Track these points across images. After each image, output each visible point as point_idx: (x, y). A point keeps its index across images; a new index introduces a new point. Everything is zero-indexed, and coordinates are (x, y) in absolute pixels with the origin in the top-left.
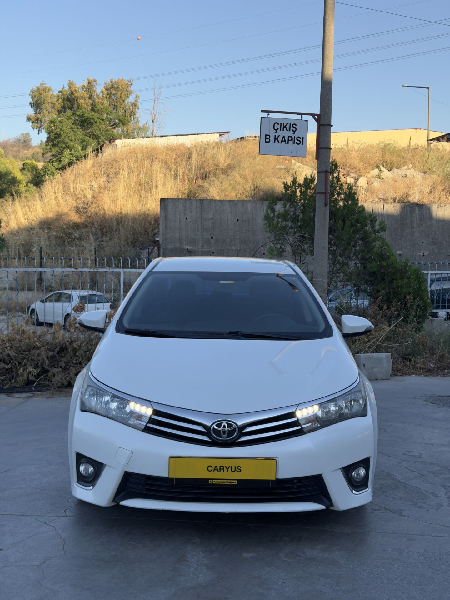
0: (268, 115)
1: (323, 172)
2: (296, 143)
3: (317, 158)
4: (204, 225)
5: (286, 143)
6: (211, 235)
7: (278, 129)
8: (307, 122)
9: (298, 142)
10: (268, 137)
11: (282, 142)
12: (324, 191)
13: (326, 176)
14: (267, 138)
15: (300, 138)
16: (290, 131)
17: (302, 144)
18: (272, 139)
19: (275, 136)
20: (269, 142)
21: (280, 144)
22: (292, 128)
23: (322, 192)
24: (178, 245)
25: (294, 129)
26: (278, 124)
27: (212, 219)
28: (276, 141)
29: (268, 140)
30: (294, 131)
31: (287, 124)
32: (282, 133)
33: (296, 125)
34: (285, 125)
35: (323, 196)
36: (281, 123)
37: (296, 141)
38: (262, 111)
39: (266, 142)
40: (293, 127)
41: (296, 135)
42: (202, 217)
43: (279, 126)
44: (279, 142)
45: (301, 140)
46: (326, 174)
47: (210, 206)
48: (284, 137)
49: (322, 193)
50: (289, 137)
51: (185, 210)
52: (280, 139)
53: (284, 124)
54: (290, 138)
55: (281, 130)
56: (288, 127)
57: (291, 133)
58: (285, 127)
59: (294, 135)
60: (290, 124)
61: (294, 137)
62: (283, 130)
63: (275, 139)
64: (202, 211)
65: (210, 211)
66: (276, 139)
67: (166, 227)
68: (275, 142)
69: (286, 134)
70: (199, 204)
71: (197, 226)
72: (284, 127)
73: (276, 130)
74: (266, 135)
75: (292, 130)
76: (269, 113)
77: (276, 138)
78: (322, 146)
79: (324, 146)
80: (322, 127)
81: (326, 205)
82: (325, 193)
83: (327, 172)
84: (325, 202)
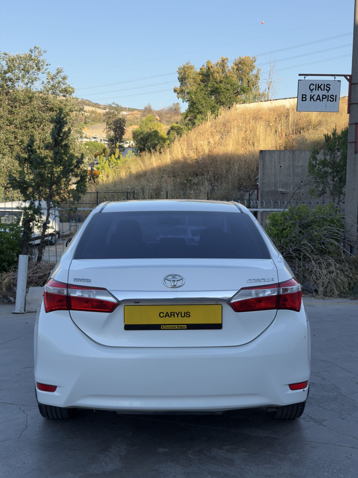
0: (305, 77)
1: (353, 124)
2: (330, 100)
3: (349, 112)
4: (295, 171)
5: (320, 101)
6: (301, 179)
7: (313, 89)
8: (340, 82)
9: (332, 100)
10: (304, 96)
11: (317, 100)
13: (356, 128)
14: (304, 98)
15: (333, 96)
16: (324, 90)
17: (336, 101)
18: (308, 98)
19: (311, 95)
20: (305, 100)
21: (315, 102)
22: (326, 87)
23: (353, 141)
24: (273, 188)
25: (328, 89)
26: (314, 85)
27: (302, 166)
28: (312, 99)
29: (304, 99)
30: (328, 91)
31: (322, 84)
32: (316, 93)
33: (330, 85)
34: (319, 86)
36: (316, 84)
37: (330, 98)
38: (300, 75)
39: (302, 100)
40: (328, 87)
41: (330, 93)
42: (293, 165)
43: (314, 87)
44: (314, 101)
45: (334, 98)
46: (356, 126)
47: (300, 156)
48: (319, 96)
50: (323, 95)
51: (280, 159)
52: (315, 98)
53: (318, 84)
54: (324, 97)
55: (316, 90)
56: (322, 87)
57: (325, 93)
58: (320, 87)
59: (328, 94)
60: (324, 85)
61: (328, 95)
62: (318, 90)
63: (311, 98)
64: (293, 160)
65: (300, 160)
66: (312, 98)
67: (263, 174)
68: (311, 101)
69: (320, 93)
70: (291, 155)
71: (289, 173)
72: (318, 88)
73: (312, 90)
74: (303, 95)
75: (326, 89)
77: (312, 96)
78: (353, 102)
79: (355, 102)
80: (353, 86)
81: (356, 152)
82: (355, 142)
83: (357, 124)
84: (355, 150)
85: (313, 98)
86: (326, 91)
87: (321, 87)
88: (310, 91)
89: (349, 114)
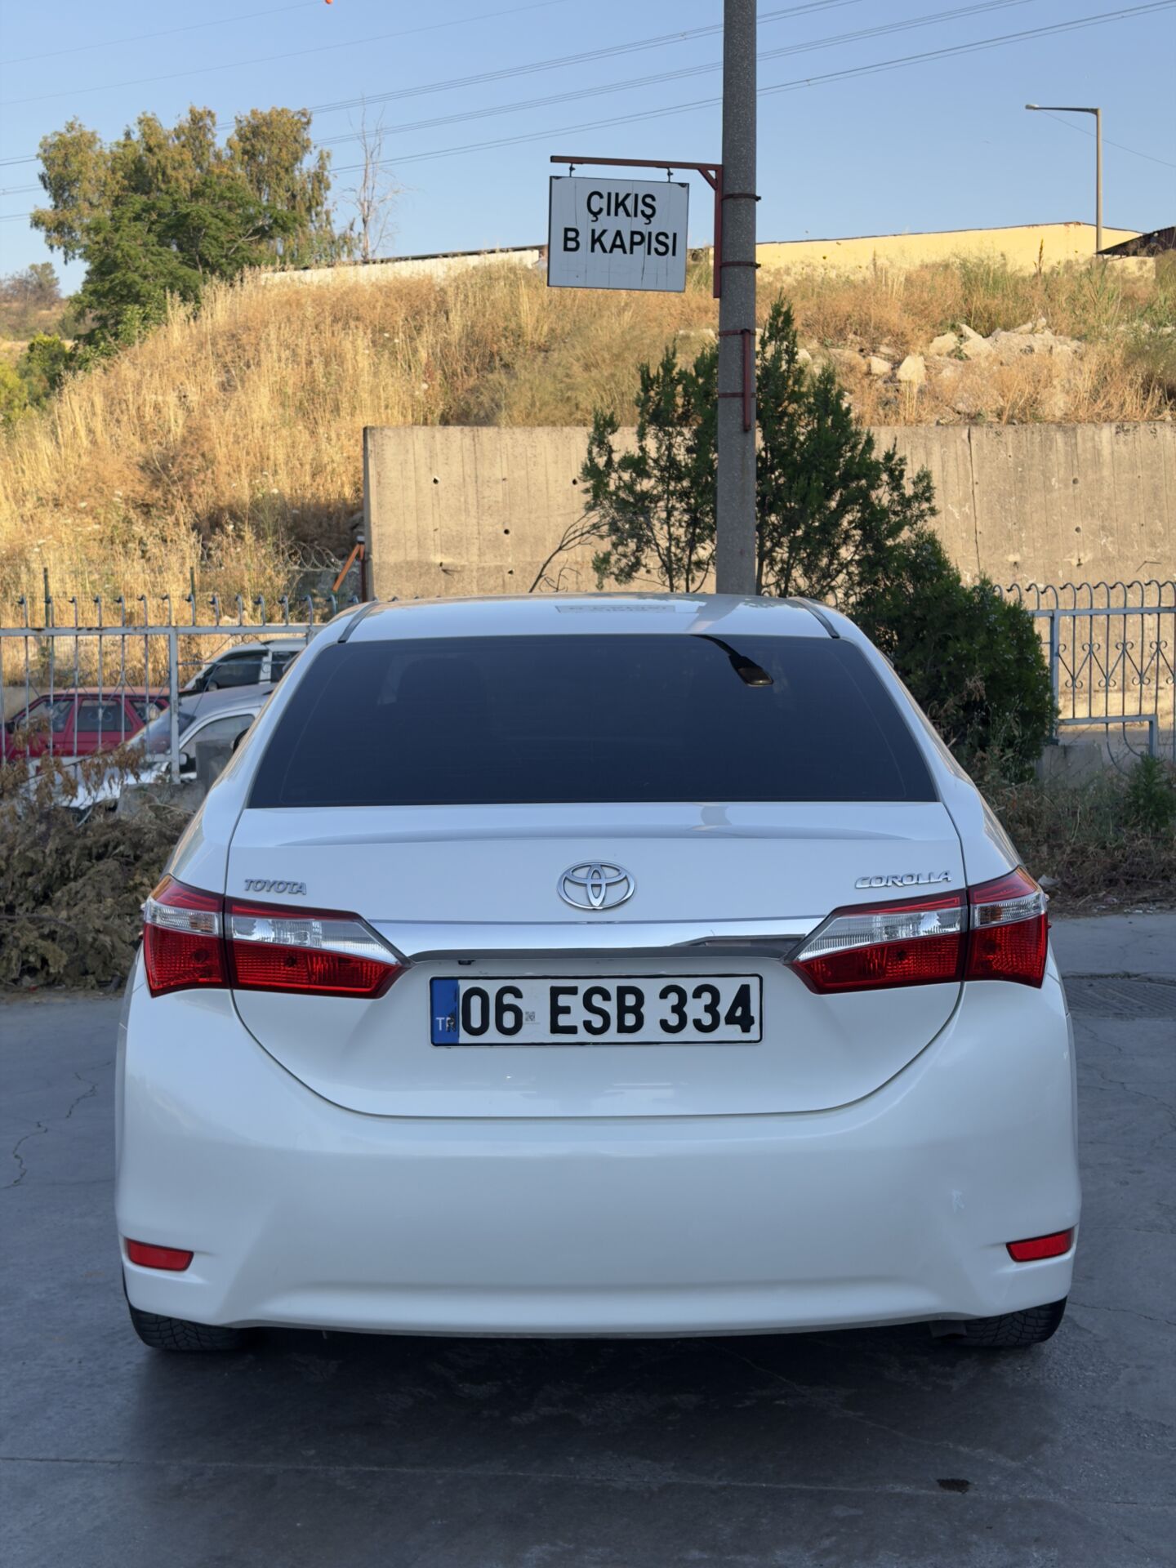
0: (572, 169)
1: (735, 333)
2: (656, 250)
3: (718, 294)
5: (625, 252)
7: (601, 210)
8: (685, 189)
9: (662, 249)
10: (571, 235)
11: (615, 250)
12: (739, 390)
13: (744, 346)
14: (570, 239)
15: (667, 236)
16: (636, 215)
17: (674, 254)
18: (585, 239)
19: (593, 231)
20: (576, 249)
21: (607, 255)
22: (641, 207)
23: (735, 391)
25: (648, 211)
26: (601, 196)
28: (597, 246)
29: (571, 244)
30: (648, 217)
31: (628, 196)
32: (613, 224)
33: (653, 199)
34: (620, 200)
35: (737, 403)
36: (609, 194)
37: (654, 244)
38: (554, 159)
39: (566, 249)
40: (647, 204)
41: (655, 227)
43: (603, 203)
44: (604, 250)
45: (670, 242)
46: (744, 339)
48: (618, 234)
49: (734, 395)
50: (633, 233)
52: (607, 240)
53: (617, 195)
54: (637, 238)
55: (609, 214)
56: (630, 203)
57: (639, 223)
58: (623, 203)
59: (650, 228)
60: (636, 196)
61: (650, 234)
62: (616, 214)
63: (594, 242)
66: (597, 239)
68: (593, 250)
69: (624, 224)
72: (617, 206)
73: (595, 214)
74: (567, 230)
75: (643, 212)
76: (574, 166)
78: (730, 259)
79: (737, 259)
80: (729, 203)
81: (747, 429)
82: (743, 395)
83: (747, 333)
84: (744, 421)
85: (599, 240)
86: (641, 219)
87: (627, 203)
88: (592, 217)
89: (718, 300)
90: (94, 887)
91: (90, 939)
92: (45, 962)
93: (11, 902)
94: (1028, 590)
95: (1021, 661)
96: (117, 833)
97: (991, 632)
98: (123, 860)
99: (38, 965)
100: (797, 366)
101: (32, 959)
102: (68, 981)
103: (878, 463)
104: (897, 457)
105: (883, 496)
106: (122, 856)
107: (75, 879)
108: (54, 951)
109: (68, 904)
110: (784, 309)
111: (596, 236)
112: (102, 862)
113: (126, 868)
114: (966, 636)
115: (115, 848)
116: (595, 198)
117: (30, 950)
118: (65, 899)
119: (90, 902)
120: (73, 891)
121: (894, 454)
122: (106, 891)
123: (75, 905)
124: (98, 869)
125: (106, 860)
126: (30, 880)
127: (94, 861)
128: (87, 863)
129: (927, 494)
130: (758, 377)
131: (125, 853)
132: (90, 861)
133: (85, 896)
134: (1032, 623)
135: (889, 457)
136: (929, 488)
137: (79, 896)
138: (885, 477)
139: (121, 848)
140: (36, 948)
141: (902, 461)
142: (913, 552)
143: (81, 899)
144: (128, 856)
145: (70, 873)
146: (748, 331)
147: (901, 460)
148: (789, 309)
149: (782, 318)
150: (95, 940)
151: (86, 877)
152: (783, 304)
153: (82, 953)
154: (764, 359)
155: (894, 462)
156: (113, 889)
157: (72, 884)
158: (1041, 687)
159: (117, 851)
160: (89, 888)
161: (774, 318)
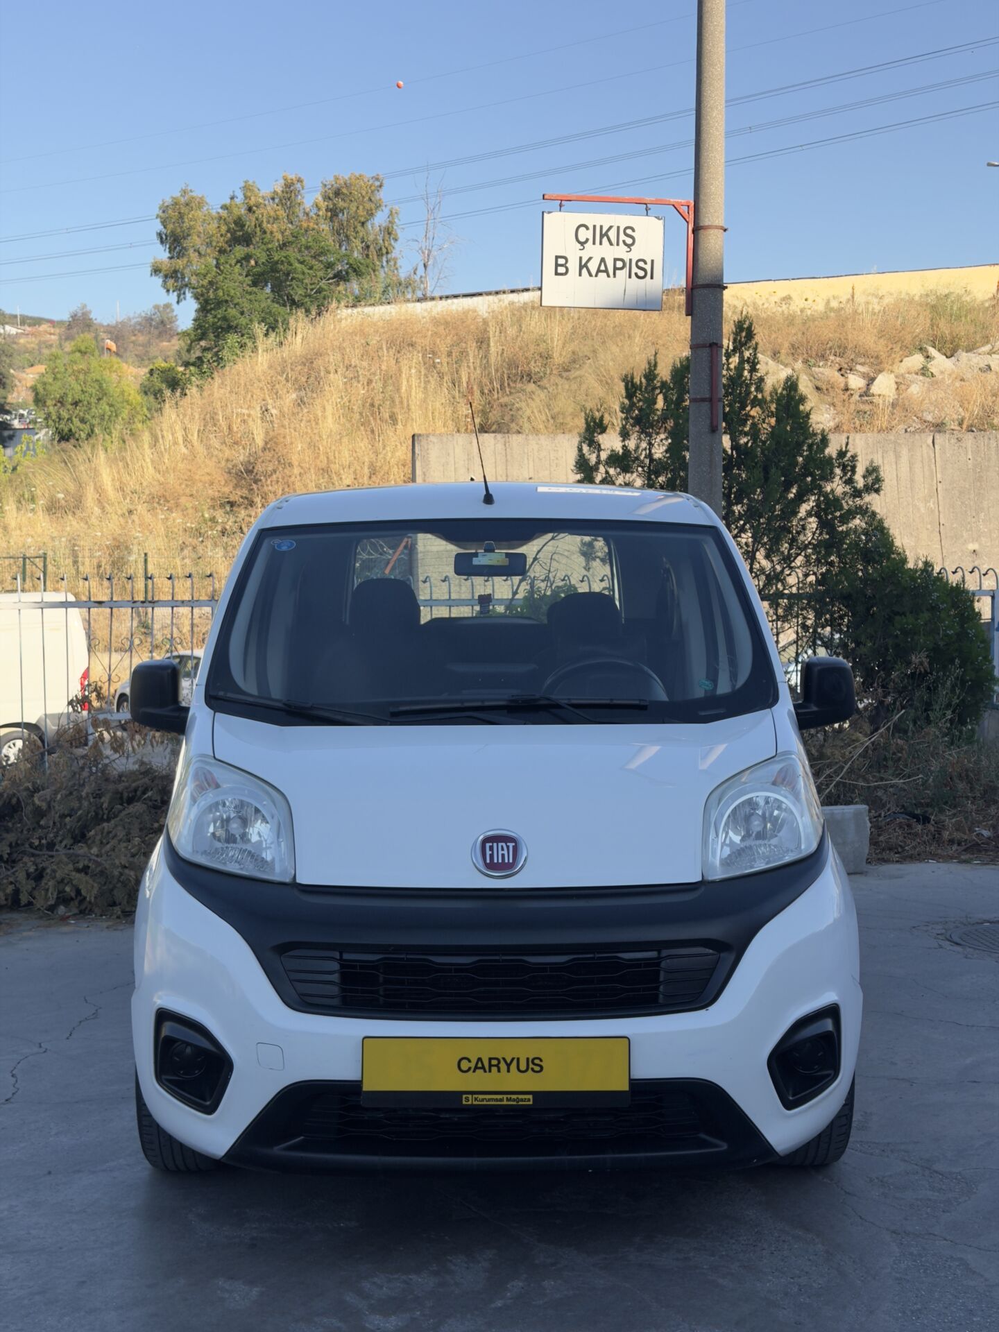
0: (561, 206)
1: (704, 346)
2: (636, 274)
3: (690, 311)
5: (608, 276)
7: (587, 240)
8: (661, 221)
9: (641, 273)
10: (561, 261)
11: (600, 274)
12: (708, 396)
13: (712, 356)
14: (560, 266)
15: (645, 263)
16: (618, 244)
17: (652, 278)
18: (573, 265)
19: (581, 258)
20: (566, 273)
21: (594, 278)
22: (622, 237)
25: (629, 241)
26: (587, 228)
28: (584, 270)
29: (562, 270)
30: (629, 246)
31: (611, 227)
32: (595, 252)
33: (633, 230)
34: (604, 232)
35: (705, 407)
36: (594, 227)
37: (634, 269)
39: (557, 274)
40: (627, 234)
41: (635, 255)
43: (589, 234)
44: (590, 275)
45: (648, 267)
46: (712, 351)
48: (603, 260)
49: (703, 400)
50: (616, 260)
52: (593, 266)
53: (601, 227)
54: (619, 264)
55: (594, 243)
57: (621, 252)
58: (606, 234)
59: (630, 255)
60: (618, 228)
61: (630, 260)
62: (601, 243)
63: (581, 268)
66: (583, 266)
68: (580, 275)
69: (610, 253)
73: (582, 244)
74: (557, 257)
75: (624, 242)
76: (564, 202)
78: (701, 282)
79: (706, 282)
80: (700, 234)
81: (714, 429)
82: (711, 400)
83: (715, 346)
84: (712, 423)
85: (586, 266)
86: (622, 247)
87: (610, 233)
88: (579, 246)
89: (690, 317)
90: (124, 828)
91: (116, 873)
92: (78, 892)
93: (52, 841)
94: (971, 572)
95: (962, 635)
96: (146, 780)
97: (933, 609)
98: (150, 803)
99: (73, 894)
100: (759, 375)
101: (68, 889)
102: (97, 910)
103: (831, 458)
104: (849, 455)
105: (836, 486)
106: (151, 800)
107: (108, 820)
108: (87, 882)
109: (102, 843)
110: (745, 326)
111: (583, 263)
112: (132, 806)
113: (153, 811)
114: (911, 613)
115: (144, 793)
116: (582, 230)
117: (66, 881)
118: (98, 838)
119: (120, 841)
120: (106, 830)
121: (847, 451)
122: (135, 831)
123: (108, 843)
124: (130, 811)
125: (135, 804)
126: (68, 819)
127: (125, 805)
128: (119, 807)
129: (877, 486)
130: (724, 385)
131: (153, 798)
132: (122, 804)
133: (115, 836)
134: (972, 602)
135: (842, 454)
136: (878, 480)
137: (111, 835)
138: (838, 471)
139: (150, 794)
140: (71, 880)
141: (854, 457)
142: (864, 538)
143: (113, 838)
144: (156, 801)
145: (104, 814)
146: (716, 344)
147: (852, 456)
148: (751, 325)
149: (744, 334)
150: (121, 874)
151: (118, 819)
152: (745, 321)
153: (111, 886)
154: (728, 369)
155: (846, 459)
156: (141, 830)
157: (105, 825)
158: (980, 658)
159: (146, 796)
160: (120, 828)
161: (737, 334)
